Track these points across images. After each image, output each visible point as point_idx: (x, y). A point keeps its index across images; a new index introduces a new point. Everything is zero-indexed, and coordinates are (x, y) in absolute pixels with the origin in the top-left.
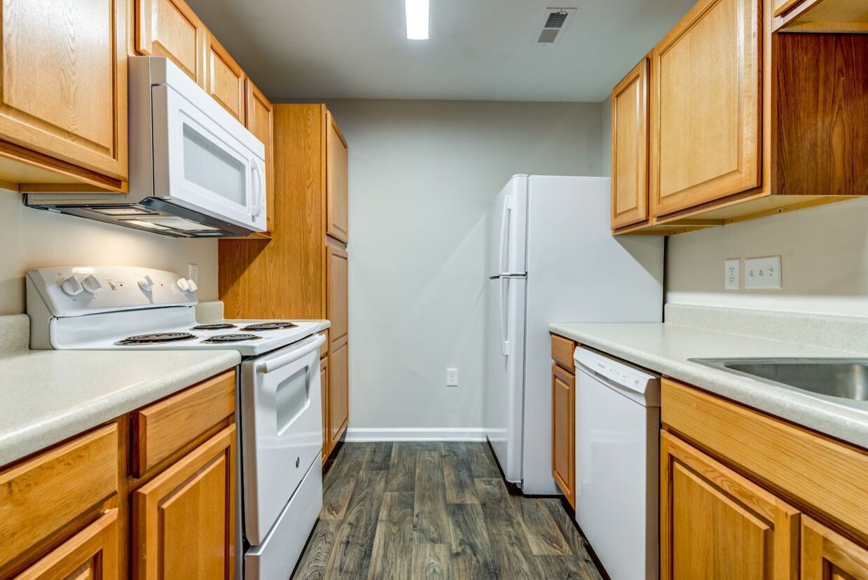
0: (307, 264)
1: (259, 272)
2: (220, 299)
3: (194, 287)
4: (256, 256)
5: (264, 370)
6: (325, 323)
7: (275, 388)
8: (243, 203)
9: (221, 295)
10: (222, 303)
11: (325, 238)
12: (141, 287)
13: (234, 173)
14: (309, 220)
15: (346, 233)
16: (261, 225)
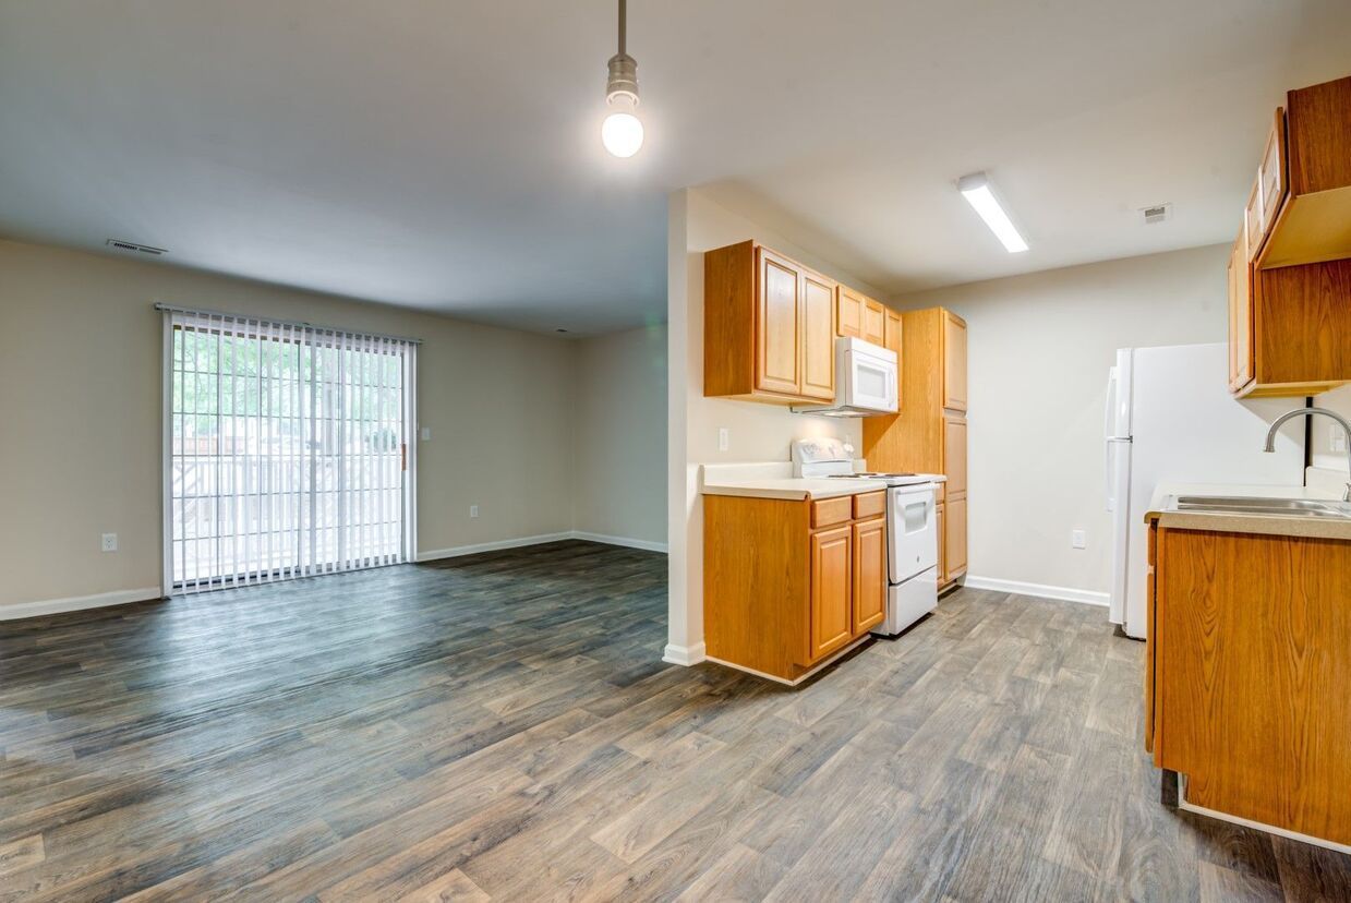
0: (927, 432)
1: (890, 438)
2: (864, 457)
3: (852, 450)
4: (889, 426)
5: (899, 493)
6: (942, 477)
7: (904, 506)
8: (884, 396)
9: (865, 455)
10: (865, 461)
11: (943, 410)
12: (830, 449)
13: (879, 378)
14: (930, 398)
15: (965, 403)
16: (894, 408)
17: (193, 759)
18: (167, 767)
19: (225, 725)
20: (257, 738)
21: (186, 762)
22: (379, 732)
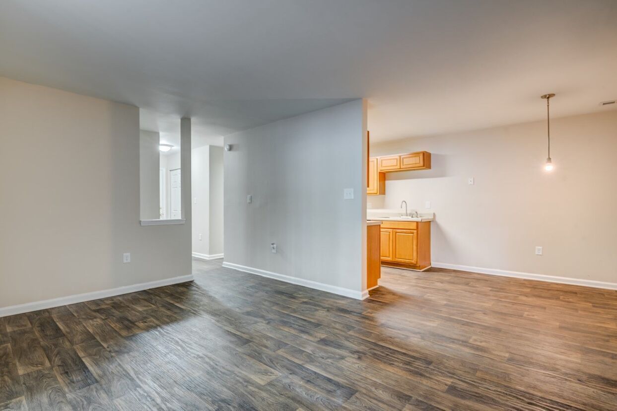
17: (566, 380)
18: (580, 384)
19: (535, 388)
20: (528, 370)
21: (570, 380)
22: (481, 342)
